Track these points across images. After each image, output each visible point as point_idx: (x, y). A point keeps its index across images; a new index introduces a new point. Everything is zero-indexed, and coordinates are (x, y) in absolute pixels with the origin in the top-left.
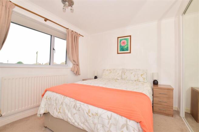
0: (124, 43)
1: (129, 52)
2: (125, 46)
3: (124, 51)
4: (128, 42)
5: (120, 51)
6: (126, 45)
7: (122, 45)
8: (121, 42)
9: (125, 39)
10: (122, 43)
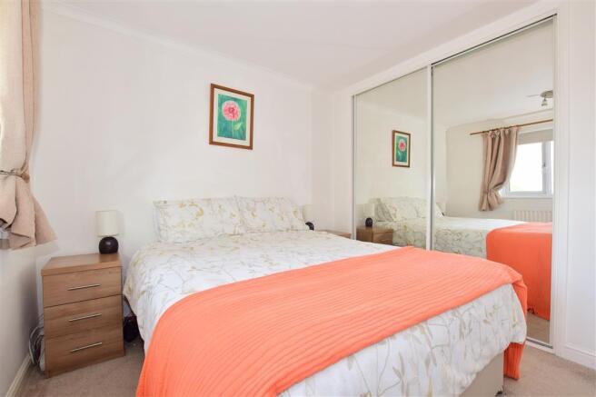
0: (232, 110)
1: (248, 145)
2: (235, 123)
3: (230, 137)
4: (244, 113)
5: (219, 135)
6: (240, 121)
7: (228, 117)
8: (224, 106)
9: (235, 99)
10: (225, 111)
